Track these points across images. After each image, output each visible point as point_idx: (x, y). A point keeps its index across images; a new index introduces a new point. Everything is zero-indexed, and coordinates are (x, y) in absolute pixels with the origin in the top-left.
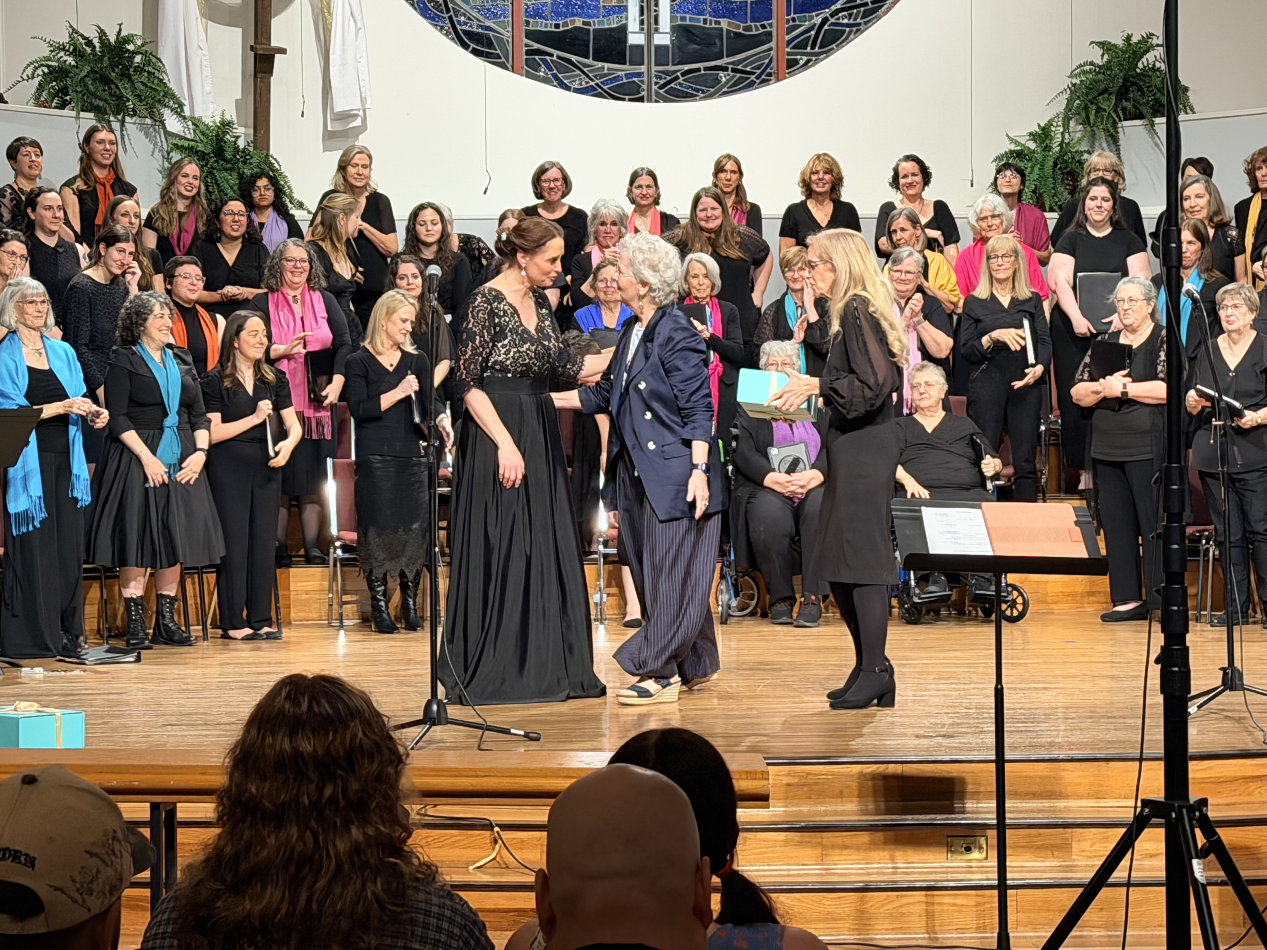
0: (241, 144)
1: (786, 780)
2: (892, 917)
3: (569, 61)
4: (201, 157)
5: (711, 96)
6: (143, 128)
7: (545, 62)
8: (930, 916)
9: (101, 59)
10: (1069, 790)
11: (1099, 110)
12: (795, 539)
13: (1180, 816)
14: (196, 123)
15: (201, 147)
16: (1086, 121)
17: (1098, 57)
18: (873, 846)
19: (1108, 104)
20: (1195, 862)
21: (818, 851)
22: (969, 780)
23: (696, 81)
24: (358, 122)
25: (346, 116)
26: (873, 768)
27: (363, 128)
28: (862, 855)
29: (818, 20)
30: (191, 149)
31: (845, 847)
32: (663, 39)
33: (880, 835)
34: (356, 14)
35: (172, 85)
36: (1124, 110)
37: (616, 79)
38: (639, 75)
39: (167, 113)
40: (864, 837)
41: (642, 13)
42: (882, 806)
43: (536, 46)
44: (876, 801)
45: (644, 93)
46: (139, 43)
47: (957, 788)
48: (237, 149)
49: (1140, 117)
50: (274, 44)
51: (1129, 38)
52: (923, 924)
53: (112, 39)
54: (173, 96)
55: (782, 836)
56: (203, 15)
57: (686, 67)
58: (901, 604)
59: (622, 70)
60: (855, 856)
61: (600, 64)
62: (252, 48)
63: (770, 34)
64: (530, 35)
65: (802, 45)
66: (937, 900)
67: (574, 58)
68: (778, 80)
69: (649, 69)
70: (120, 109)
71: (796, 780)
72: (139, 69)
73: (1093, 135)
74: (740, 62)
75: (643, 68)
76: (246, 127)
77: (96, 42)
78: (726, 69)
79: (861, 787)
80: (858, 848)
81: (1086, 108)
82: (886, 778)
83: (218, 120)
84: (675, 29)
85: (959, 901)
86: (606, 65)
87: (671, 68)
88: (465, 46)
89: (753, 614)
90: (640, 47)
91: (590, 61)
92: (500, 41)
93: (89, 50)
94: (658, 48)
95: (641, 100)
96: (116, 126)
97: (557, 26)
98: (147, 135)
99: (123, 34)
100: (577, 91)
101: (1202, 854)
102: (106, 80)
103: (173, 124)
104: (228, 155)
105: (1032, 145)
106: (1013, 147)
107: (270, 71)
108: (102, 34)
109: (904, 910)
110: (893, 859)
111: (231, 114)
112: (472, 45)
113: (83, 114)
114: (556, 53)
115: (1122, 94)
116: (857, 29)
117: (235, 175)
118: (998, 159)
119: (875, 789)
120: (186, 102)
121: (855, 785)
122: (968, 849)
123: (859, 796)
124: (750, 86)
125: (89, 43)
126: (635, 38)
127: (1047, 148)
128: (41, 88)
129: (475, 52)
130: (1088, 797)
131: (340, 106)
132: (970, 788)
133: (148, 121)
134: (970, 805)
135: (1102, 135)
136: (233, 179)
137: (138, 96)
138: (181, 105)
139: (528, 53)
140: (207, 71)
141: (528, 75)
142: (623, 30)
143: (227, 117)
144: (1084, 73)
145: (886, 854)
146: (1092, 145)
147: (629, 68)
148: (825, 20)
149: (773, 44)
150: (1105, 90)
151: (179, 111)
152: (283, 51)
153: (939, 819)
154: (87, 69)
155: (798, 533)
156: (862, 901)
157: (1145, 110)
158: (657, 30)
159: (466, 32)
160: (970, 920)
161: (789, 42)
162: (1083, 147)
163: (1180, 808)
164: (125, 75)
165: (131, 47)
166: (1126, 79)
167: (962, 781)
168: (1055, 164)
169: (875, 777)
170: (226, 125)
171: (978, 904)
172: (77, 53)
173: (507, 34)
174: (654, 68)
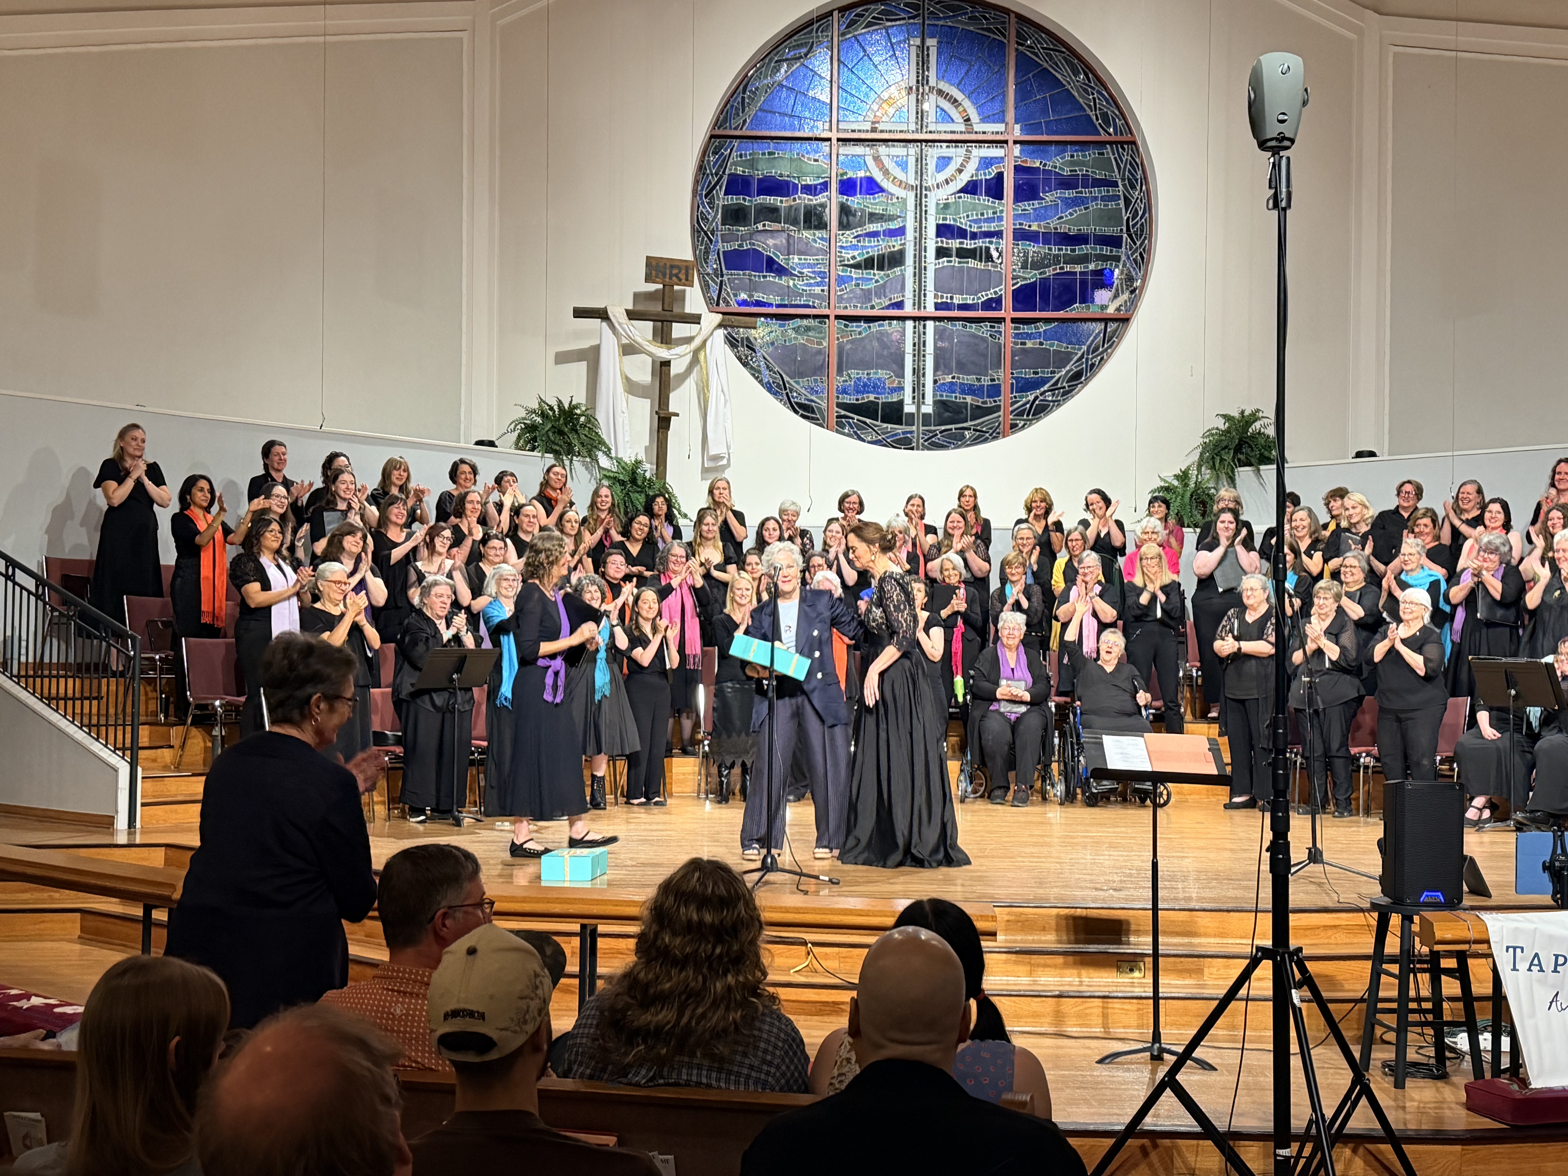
0: (648, 475)
1: (1006, 918)
2: (1079, 1016)
3: (865, 423)
4: (622, 483)
5: (958, 447)
6: (584, 464)
7: (849, 423)
8: (1105, 1016)
9: (559, 419)
10: (1202, 930)
11: (1222, 460)
12: (1012, 747)
13: (1283, 959)
14: (619, 461)
15: (621, 477)
16: (1213, 467)
17: (1221, 424)
18: (1066, 965)
19: (1228, 457)
20: (1293, 991)
21: (1029, 968)
22: (1132, 921)
23: (950, 436)
24: (725, 462)
25: (717, 458)
26: (1066, 911)
27: (728, 465)
28: (1058, 971)
29: (1031, 398)
30: (615, 478)
31: (1046, 966)
32: (928, 408)
33: (1070, 959)
34: (725, 389)
35: (604, 436)
36: (1239, 460)
37: (896, 435)
38: (911, 432)
39: (600, 454)
40: (1060, 960)
41: (914, 392)
42: (1072, 938)
43: (843, 413)
44: (1068, 934)
45: (914, 444)
46: (584, 409)
47: (1124, 927)
48: (645, 478)
49: (1250, 465)
50: (671, 410)
51: (1243, 412)
52: (1100, 1021)
53: (566, 406)
54: (604, 444)
55: (1004, 956)
56: (625, 391)
57: (943, 428)
58: (1083, 793)
59: (900, 429)
60: (1053, 971)
61: (885, 425)
62: (657, 413)
63: (999, 406)
64: (839, 405)
65: (1021, 414)
66: (1110, 1005)
67: (868, 421)
68: (1004, 437)
69: (918, 428)
70: (570, 452)
71: (1013, 918)
72: (584, 426)
73: (1218, 477)
74: (979, 424)
75: (914, 428)
76: (651, 464)
77: (556, 408)
78: (969, 429)
79: (1057, 925)
80: (1055, 966)
81: (1213, 458)
82: (1075, 919)
83: (633, 460)
84: (935, 402)
85: (1126, 1007)
86: (890, 426)
87: (933, 428)
88: (796, 412)
89: (982, 796)
90: (913, 414)
91: (879, 423)
92: (819, 409)
93: (551, 413)
94: (924, 415)
95: (912, 449)
96: (567, 462)
97: (857, 400)
98: (587, 469)
99: (574, 403)
100: (869, 442)
101: (1299, 986)
102: (561, 433)
103: (604, 462)
104: (639, 482)
105: (1176, 483)
106: (1163, 484)
107: (668, 428)
108: (560, 402)
109: (1087, 1011)
110: (1079, 976)
111: (642, 456)
112: (801, 412)
113: (546, 455)
114: (856, 417)
115: (1238, 449)
116: (1058, 404)
117: (643, 495)
118: (1153, 491)
119: (1067, 925)
120: (613, 448)
121: (1053, 923)
122: (1132, 970)
123: (1057, 930)
124: (986, 440)
125: (551, 408)
126: (909, 408)
127: (1186, 485)
128: (519, 437)
129: (803, 416)
130: (1215, 936)
131: (713, 451)
132: (1133, 927)
133: (588, 459)
134: (1132, 939)
135: (1223, 477)
136: (642, 498)
137: (582, 444)
138: (609, 450)
139: (837, 417)
140: (627, 428)
141: (837, 431)
142: (901, 403)
143: (639, 458)
144: (1212, 435)
145: (1075, 971)
146: (1217, 484)
147: (904, 428)
148: (1036, 398)
149: (1001, 413)
150: (1226, 447)
151: (608, 454)
152: (677, 415)
153: (1112, 948)
154: (549, 426)
155: (1014, 743)
156: (1058, 1005)
157: (1253, 460)
158: (923, 403)
159: (797, 403)
160: (1133, 1020)
161: (1012, 412)
162: (1211, 484)
163: (1284, 953)
164: (574, 430)
165: (578, 411)
166: (1240, 440)
167: (1128, 923)
168: (1192, 496)
169: (1067, 917)
170: (638, 463)
171: (1139, 1009)
172: (543, 415)
173: (824, 405)
174: (921, 428)
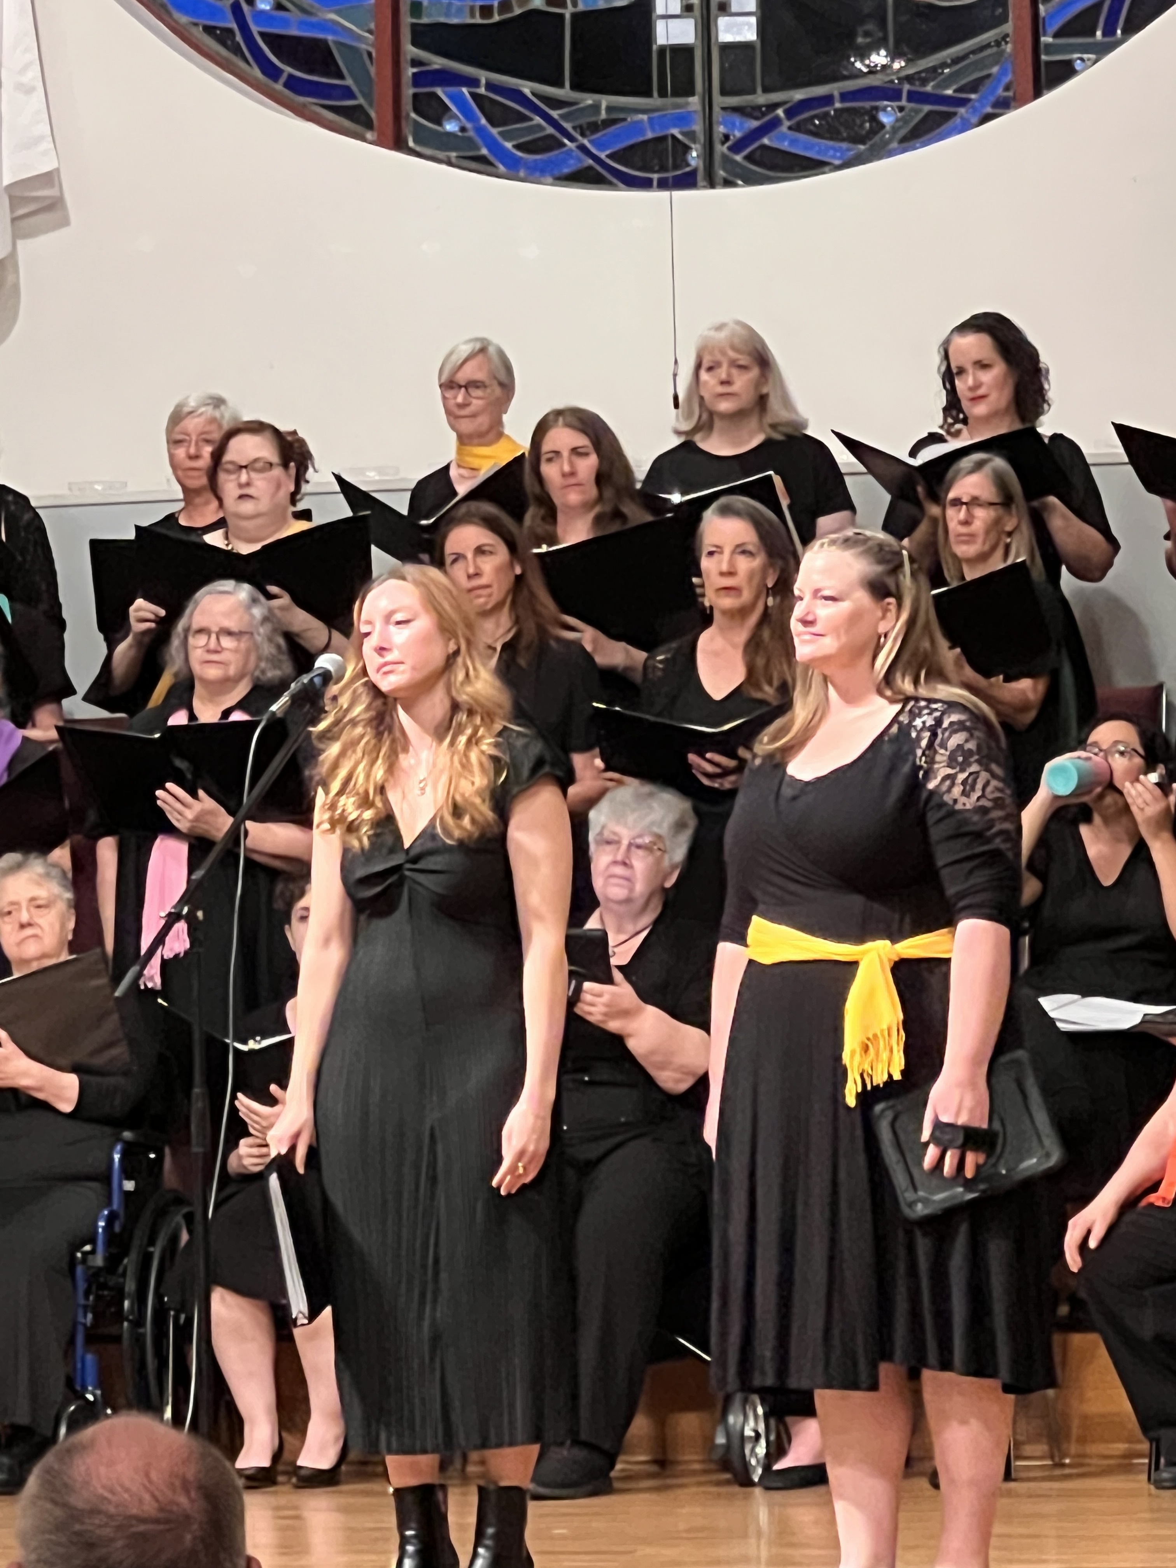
3: (516, 95)
7: (459, 101)
23: (821, 126)
32: (740, 27)
37: (627, 134)
38: (683, 119)
45: (695, 165)
57: (799, 95)
59: (640, 109)
61: (588, 99)
64: (422, 36)
67: (527, 88)
69: (707, 102)
75: (694, 102)
78: (893, 94)
84: (769, 3)
87: (761, 98)
90: (686, 51)
94: (728, 51)
95: (688, 182)
97: (486, 11)
112: (288, 70)
114: (484, 76)
126: (672, 30)
139: (417, 80)
142: (641, 12)
147: (658, 106)
149: (1008, 27)
158: (725, 8)
173: (366, 38)
174: (719, 100)
